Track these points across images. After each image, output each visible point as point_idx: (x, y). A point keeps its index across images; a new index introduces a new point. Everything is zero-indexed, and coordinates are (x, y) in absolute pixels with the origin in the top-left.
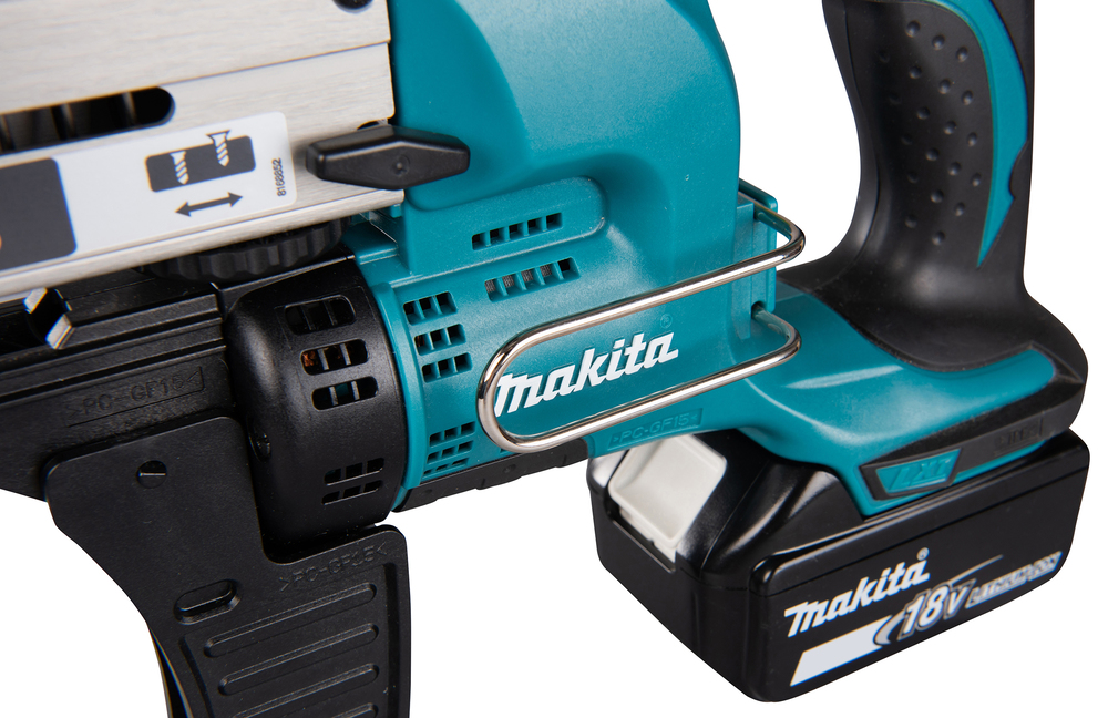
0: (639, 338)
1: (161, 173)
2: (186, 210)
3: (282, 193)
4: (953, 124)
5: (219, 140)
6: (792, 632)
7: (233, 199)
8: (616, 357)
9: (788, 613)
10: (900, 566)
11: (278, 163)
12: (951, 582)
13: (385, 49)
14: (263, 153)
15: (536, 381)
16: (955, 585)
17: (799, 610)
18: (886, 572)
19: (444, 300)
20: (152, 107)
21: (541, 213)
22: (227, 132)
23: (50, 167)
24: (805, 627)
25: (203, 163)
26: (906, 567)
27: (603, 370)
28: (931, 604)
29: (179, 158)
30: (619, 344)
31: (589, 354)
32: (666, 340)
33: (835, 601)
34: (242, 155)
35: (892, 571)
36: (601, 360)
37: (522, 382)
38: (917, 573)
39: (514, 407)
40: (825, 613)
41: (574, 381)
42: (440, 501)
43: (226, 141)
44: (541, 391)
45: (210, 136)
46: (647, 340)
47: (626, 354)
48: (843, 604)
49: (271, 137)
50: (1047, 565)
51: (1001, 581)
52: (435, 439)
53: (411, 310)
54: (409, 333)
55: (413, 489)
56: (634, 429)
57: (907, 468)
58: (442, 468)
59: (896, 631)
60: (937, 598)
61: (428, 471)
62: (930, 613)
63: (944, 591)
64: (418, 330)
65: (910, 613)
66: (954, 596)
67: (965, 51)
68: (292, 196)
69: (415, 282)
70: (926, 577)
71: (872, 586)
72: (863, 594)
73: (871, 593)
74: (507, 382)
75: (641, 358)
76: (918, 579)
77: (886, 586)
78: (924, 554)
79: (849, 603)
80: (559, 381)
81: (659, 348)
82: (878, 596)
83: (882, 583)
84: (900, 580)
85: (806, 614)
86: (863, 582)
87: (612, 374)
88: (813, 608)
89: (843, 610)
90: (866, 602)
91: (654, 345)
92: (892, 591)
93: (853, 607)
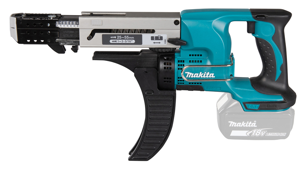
0: (208, 73)
1: (152, 38)
2: (154, 43)
3: (165, 43)
4: (268, 57)
5: (159, 36)
6: (230, 126)
7: (160, 43)
8: (205, 74)
9: (229, 122)
10: (251, 122)
11: (165, 40)
12: (261, 129)
13: (180, 30)
14: (164, 39)
15: (193, 74)
17: (231, 122)
19: (184, 61)
20: (153, 31)
21: (200, 54)
23: (142, 35)
24: (232, 126)
25: (157, 38)
26: (252, 123)
27: (203, 75)
28: (258, 132)
29: (154, 37)
31: (201, 73)
32: (213, 74)
33: (238, 123)
34: (161, 38)
35: (249, 122)
36: (202, 74)
38: (254, 125)
39: (189, 77)
40: (236, 125)
41: (198, 76)
42: (182, 90)
44: (193, 76)
46: (210, 73)
48: (239, 125)
49: (165, 37)
50: (283, 134)
51: (273, 133)
52: (179, 78)
53: (179, 61)
54: (177, 63)
55: (177, 85)
56: (210, 87)
57: (250, 105)
58: (181, 83)
59: (251, 134)
60: (259, 131)
61: (179, 83)
62: (258, 134)
63: (260, 131)
64: (179, 63)
65: (253, 132)
66: (262, 132)
67: (269, 47)
68: (166, 44)
69: (180, 58)
70: (256, 126)
71: (245, 123)
72: (244, 124)
73: (245, 125)
74: (188, 73)
75: (209, 75)
76: (254, 126)
77: (248, 125)
78: (255, 121)
79: (241, 125)
80: (196, 75)
81: (212, 75)
82: (246, 126)
83: (247, 124)
84: (251, 125)
85: (232, 124)
86: (243, 122)
87: (204, 77)
88: (234, 123)
89: (240, 126)
90: (244, 126)
91: (211, 74)
92: (249, 126)
93: (242, 126)
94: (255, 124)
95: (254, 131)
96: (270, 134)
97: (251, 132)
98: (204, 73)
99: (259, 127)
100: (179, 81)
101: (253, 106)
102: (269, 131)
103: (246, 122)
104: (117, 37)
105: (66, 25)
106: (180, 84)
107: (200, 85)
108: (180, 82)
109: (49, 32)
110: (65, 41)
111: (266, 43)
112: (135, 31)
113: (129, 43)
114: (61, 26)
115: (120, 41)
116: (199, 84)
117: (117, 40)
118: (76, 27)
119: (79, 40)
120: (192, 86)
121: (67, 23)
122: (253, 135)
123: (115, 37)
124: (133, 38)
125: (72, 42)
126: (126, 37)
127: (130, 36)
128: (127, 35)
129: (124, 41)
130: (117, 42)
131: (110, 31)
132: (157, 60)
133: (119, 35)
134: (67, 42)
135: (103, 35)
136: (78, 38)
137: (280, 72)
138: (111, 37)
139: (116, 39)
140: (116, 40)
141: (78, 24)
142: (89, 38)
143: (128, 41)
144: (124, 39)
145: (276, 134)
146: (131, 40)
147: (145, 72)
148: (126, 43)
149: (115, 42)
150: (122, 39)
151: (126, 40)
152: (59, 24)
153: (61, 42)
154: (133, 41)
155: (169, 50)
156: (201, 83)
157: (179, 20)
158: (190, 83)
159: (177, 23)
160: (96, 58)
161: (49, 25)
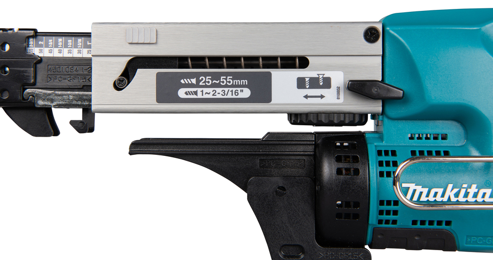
0: (474, 186)
1: (301, 83)
2: (306, 97)
3: (338, 98)
5: (321, 76)
7: (322, 97)
8: (463, 192)
11: (338, 88)
13: (380, 58)
14: (334, 84)
15: (425, 191)
19: (394, 153)
20: (303, 63)
21: (440, 132)
22: (324, 75)
23: (270, 74)
25: (314, 83)
27: (457, 195)
29: (307, 79)
30: (465, 186)
31: (450, 186)
32: (488, 191)
36: (456, 190)
37: (419, 189)
39: (415, 199)
41: (443, 196)
43: (323, 77)
44: (428, 196)
45: (318, 75)
46: (479, 188)
47: (468, 191)
49: (338, 79)
52: (381, 203)
53: (379, 153)
54: (377, 158)
55: (375, 230)
56: (477, 236)
58: (387, 222)
61: (380, 222)
64: (380, 158)
68: (341, 100)
69: (384, 145)
74: (412, 186)
75: (475, 195)
80: (436, 194)
81: (484, 194)
87: (461, 198)
91: (482, 191)
98: (461, 187)
100: (381, 213)
104: (198, 81)
105: (56, 50)
106: (383, 225)
107: (447, 227)
108: (385, 217)
109: (7, 69)
110: (50, 95)
112: (251, 61)
113: (234, 96)
114: (41, 51)
115: (208, 93)
116: (444, 226)
117: (199, 90)
118: (85, 54)
119: (91, 91)
120: (419, 233)
121: (60, 44)
123: (194, 81)
124: (245, 82)
125: (71, 97)
126: (226, 79)
127: (236, 76)
128: (227, 74)
129: (219, 93)
130: (200, 96)
131: (181, 61)
132: (315, 152)
133: (205, 75)
134: (56, 97)
135: (158, 74)
136: (89, 88)
138: (182, 81)
139: (197, 85)
140: (195, 89)
141: (90, 47)
142: (119, 86)
143: (230, 93)
144: (219, 86)
146: (239, 89)
147: (279, 188)
148: (225, 97)
149: (194, 96)
150: (213, 86)
151: (226, 89)
152: (37, 46)
153: (38, 96)
154: (246, 93)
155: (349, 118)
156: (448, 223)
157: (379, 27)
158: (414, 223)
159: (371, 35)
160: (140, 147)
161: (7, 47)
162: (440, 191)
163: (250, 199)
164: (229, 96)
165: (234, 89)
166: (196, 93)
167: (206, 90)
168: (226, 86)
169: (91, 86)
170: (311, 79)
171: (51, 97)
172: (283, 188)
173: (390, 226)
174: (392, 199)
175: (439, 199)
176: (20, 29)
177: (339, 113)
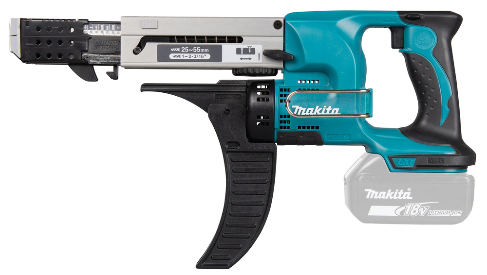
0: (330, 107)
1: (238, 51)
2: (241, 59)
3: (259, 60)
4: (427, 85)
5: (250, 48)
6: (368, 197)
7: (250, 59)
8: (324, 110)
9: (366, 190)
10: (402, 191)
11: (259, 54)
12: (421, 204)
13: (283, 37)
14: (257, 52)
15: (304, 109)
16: (422, 205)
17: (370, 191)
18: (397, 190)
19: (289, 90)
20: (240, 40)
21: (315, 79)
22: (251, 46)
23: (221, 46)
24: (371, 197)
25: (246, 51)
26: (404, 191)
27: (321, 112)
28: (414, 209)
29: (242, 49)
30: (325, 107)
31: (317, 107)
32: (337, 110)
33: (381, 193)
34: (253, 51)
35: (399, 191)
36: (320, 109)
37: (301, 108)
38: (407, 195)
39: (299, 114)
40: (378, 196)
44: (305, 112)
45: (248, 47)
47: (327, 110)
48: (382, 195)
49: (259, 49)
50: (457, 213)
51: (440, 211)
52: (281, 116)
53: (281, 90)
54: (279, 93)
55: (279, 133)
56: (333, 135)
57: (400, 160)
58: (285, 127)
59: (402, 212)
60: (416, 207)
61: (281, 127)
62: (415, 212)
63: (419, 206)
64: (281, 93)
65: (407, 208)
66: (422, 209)
67: (428, 67)
68: (261, 61)
69: (284, 86)
70: (411, 198)
71: (392, 193)
72: (389, 195)
73: (393, 195)
74: (297, 107)
75: (331, 111)
76: (409, 198)
77: (398, 195)
78: (409, 189)
79: (386, 196)
80: (310, 111)
82: (395, 197)
83: (396, 193)
84: (402, 195)
85: (371, 193)
86: (390, 190)
88: (374, 192)
89: (384, 197)
90: (391, 198)
91: (334, 110)
92: (400, 197)
93: (387, 198)
94: (409, 194)
95: (409, 207)
96: (435, 213)
97: (403, 208)
99: (415, 200)
100: (281, 122)
101: (405, 161)
102: (433, 207)
103: (394, 190)
104: (181, 50)
105: (100, 31)
106: (283, 130)
107: (317, 130)
108: (283, 125)
109: (72, 42)
110: (97, 57)
111: (423, 61)
112: (211, 39)
113: (201, 58)
114: (91, 32)
115: (186, 56)
116: (315, 130)
117: (181, 55)
118: (116, 34)
119: (120, 55)
120: (302, 133)
121: (102, 28)
122: (407, 214)
123: (178, 50)
124: (207, 50)
125: (109, 58)
126: (196, 49)
127: (202, 47)
128: (197, 46)
129: (192, 56)
130: (182, 58)
131: (171, 39)
132: (246, 90)
133: (185, 46)
134: (100, 58)
135: (158, 46)
136: (119, 53)
137: (448, 110)
138: (172, 50)
139: (180, 52)
140: (179, 54)
141: (120, 30)
142: (136, 52)
143: (199, 56)
144: (192, 52)
145: (445, 213)
146: (204, 54)
147: (226, 110)
148: (196, 59)
149: (179, 58)
150: (189, 52)
151: (197, 54)
152: (89, 29)
153: (90, 58)
154: (208, 56)
155: (265, 70)
156: (317, 128)
157: (282, 21)
158: (299, 128)
159: (277, 25)
160: (146, 87)
161: (72, 30)
162: (312, 109)
163: (210, 117)
164: (198, 58)
165: (201, 54)
166: (179, 56)
167: (185, 55)
168: (197, 53)
169: (120, 52)
170: (244, 49)
171: (97, 58)
172: (228, 110)
173: (287, 130)
174: (287, 114)
175: (311, 113)
176: (79, 20)
177: (259, 68)
